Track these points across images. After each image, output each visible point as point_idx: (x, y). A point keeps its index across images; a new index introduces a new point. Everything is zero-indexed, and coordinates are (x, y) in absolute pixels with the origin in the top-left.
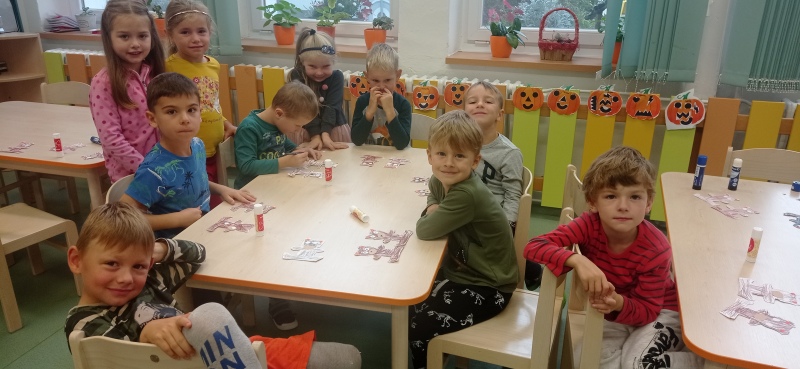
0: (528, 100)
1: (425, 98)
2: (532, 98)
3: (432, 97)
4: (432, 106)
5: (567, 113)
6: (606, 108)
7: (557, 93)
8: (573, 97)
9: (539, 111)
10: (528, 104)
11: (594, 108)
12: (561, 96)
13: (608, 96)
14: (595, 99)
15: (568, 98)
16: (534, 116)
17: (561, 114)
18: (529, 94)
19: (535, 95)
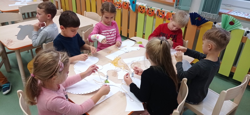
0: (142, 10)
1: (118, 5)
2: (142, 9)
3: (119, 5)
4: (119, 8)
5: (151, 16)
6: (161, 16)
7: (148, 9)
8: (153, 11)
9: (144, 14)
10: (141, 11)
11: (158, 15)
12: (150, 10)
13: (161, 12)
14: (158, 12)
15: (151, 11)
16: (143, 15)
17: (150, 16)
18: (142, 8)
19: (143, 8)
